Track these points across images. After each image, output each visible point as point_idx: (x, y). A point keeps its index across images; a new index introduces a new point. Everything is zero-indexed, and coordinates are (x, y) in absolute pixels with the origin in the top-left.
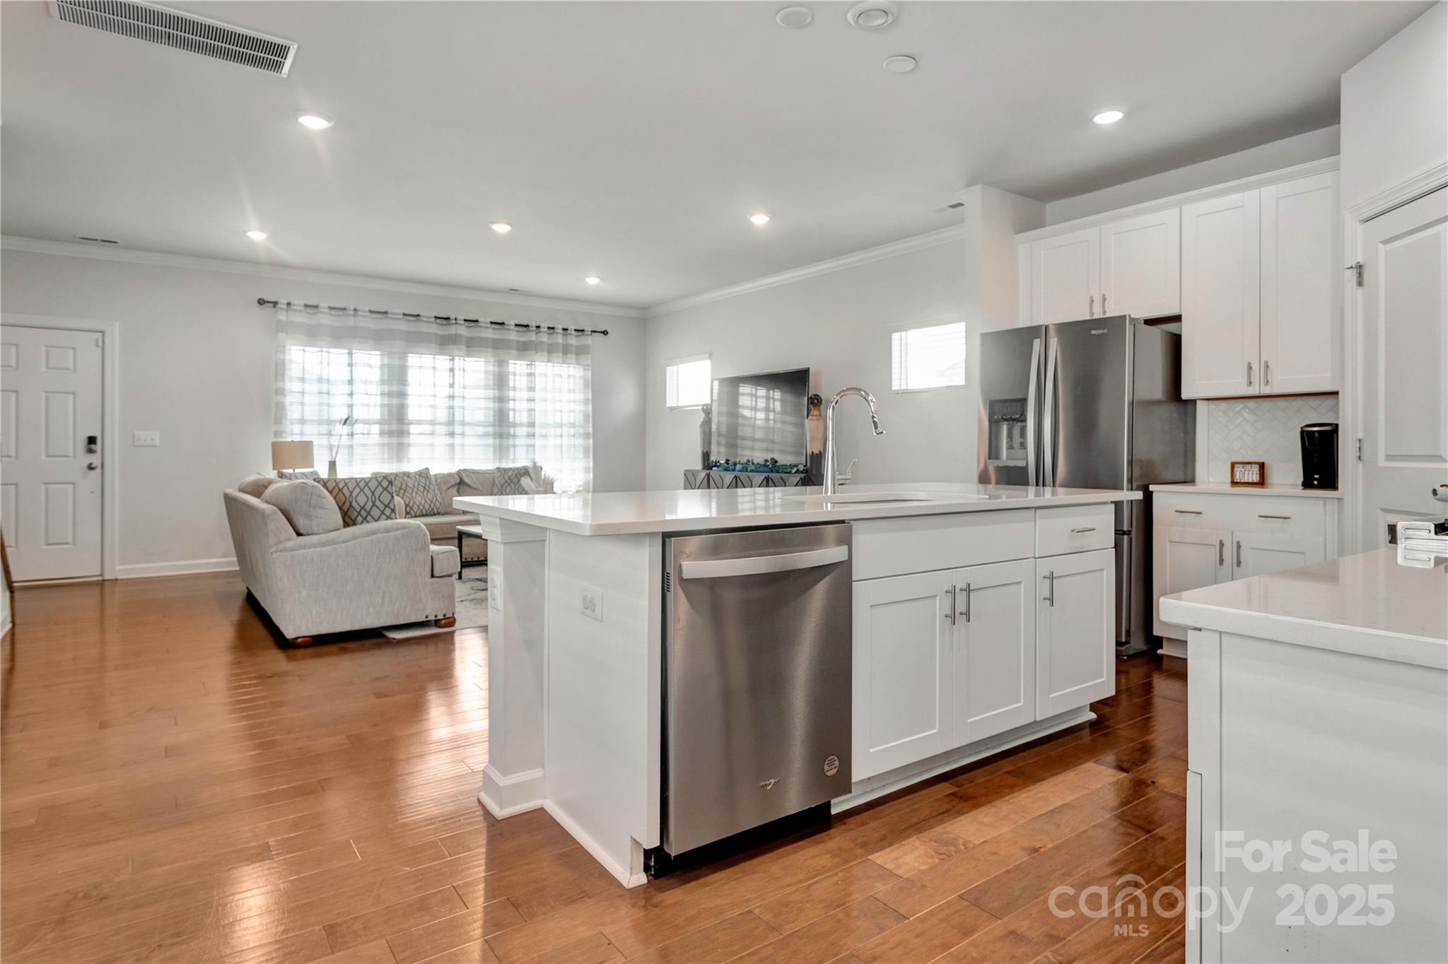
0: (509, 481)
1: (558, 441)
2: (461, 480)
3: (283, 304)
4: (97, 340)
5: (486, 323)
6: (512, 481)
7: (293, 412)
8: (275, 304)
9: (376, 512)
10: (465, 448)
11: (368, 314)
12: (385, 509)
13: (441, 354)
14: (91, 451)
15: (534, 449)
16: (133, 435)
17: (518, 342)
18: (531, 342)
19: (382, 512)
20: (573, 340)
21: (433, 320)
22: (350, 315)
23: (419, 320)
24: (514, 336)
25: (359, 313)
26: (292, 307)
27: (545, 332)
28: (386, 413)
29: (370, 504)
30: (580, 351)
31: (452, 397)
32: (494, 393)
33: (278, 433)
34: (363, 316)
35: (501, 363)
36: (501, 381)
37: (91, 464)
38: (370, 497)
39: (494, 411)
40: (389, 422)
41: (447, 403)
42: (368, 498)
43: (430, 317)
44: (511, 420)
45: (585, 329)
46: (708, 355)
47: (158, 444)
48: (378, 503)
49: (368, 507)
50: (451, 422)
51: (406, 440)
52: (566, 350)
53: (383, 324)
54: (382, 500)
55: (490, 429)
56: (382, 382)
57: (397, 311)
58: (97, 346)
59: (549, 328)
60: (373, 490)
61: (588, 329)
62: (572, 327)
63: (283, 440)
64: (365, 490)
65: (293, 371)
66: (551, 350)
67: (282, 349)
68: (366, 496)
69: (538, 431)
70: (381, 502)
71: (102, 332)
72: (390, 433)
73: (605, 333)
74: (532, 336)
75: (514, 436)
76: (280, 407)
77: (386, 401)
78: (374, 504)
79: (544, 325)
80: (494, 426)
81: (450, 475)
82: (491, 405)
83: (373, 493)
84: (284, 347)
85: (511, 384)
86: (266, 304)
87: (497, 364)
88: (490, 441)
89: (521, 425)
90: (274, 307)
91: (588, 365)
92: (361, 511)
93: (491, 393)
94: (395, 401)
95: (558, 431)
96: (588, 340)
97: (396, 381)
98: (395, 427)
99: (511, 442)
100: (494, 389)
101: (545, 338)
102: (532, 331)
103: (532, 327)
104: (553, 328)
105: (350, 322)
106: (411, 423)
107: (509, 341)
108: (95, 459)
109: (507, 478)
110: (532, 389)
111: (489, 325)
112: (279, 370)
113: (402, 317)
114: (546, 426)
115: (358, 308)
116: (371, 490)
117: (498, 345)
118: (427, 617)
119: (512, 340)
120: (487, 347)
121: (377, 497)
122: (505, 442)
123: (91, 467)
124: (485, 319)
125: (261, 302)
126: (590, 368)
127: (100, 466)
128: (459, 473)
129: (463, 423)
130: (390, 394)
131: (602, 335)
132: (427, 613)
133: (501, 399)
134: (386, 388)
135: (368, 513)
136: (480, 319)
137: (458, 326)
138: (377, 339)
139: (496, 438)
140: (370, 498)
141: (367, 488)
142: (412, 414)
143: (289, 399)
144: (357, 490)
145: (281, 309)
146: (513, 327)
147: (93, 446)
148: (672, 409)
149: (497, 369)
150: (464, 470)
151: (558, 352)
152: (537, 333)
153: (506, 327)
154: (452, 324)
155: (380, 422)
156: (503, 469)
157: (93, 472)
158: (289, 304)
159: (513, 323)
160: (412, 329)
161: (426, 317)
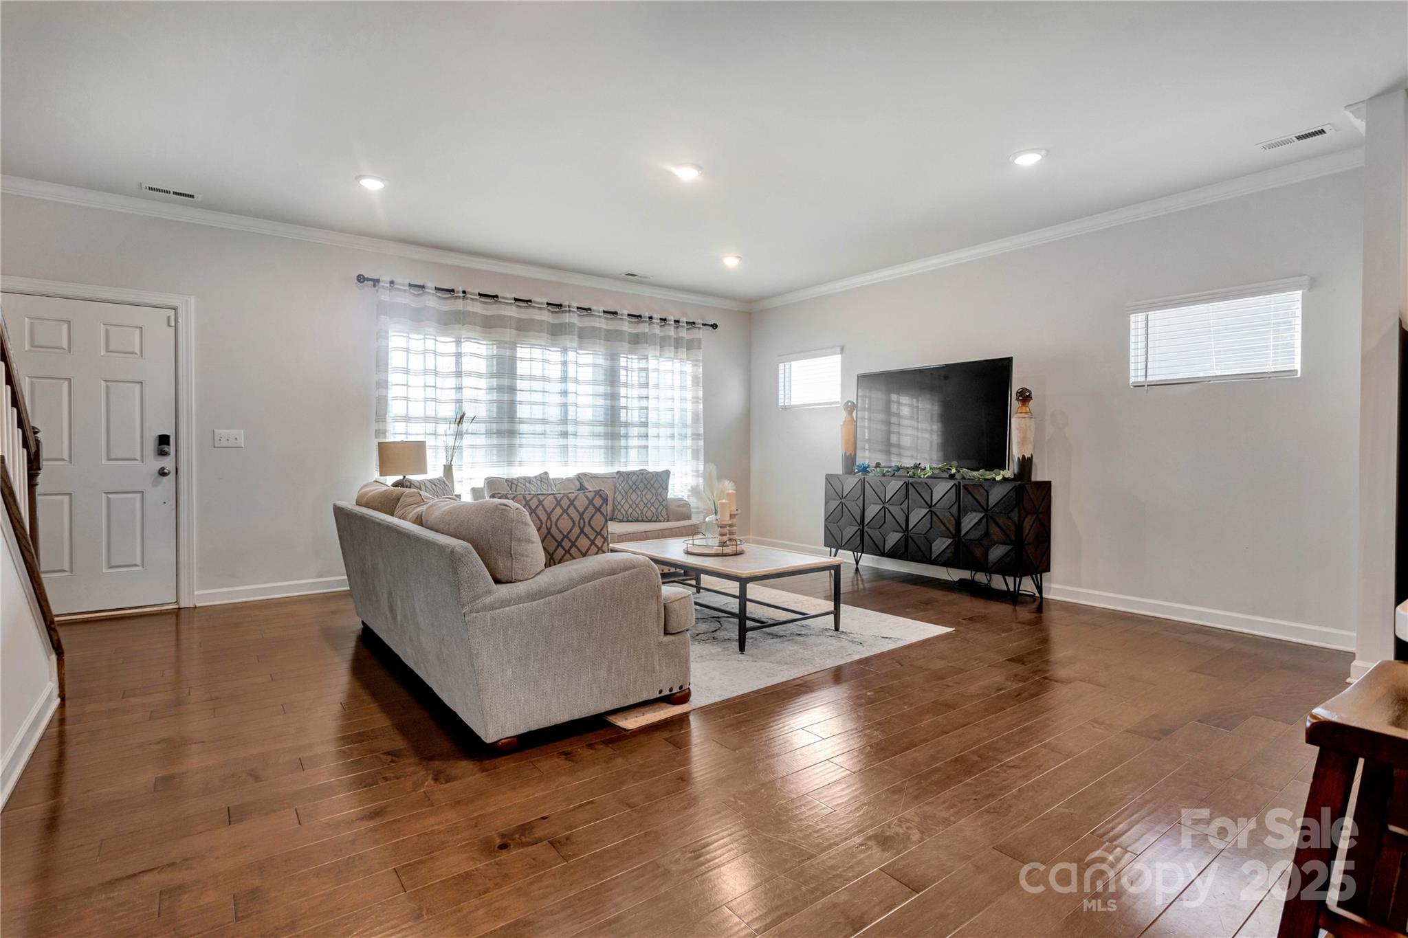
0: (634, 487)
1: (670, 443)
2: (581, 484)
3: (386, 282)
4: (169, 318)
5: (599, 312)
6: (637, 487)
7: (396, 408)
8: (376, 282)
9: (583, 543)
10: (578, 450)
11: (478, 297)
12: (595, 538)
13: (553, 346)
14: (162, 453)
15: (647, 451)
16: (214, 432)
17: (630, 333)
18: (644, 334)
19: (593, 542)
20: (684, 333)
21: (545, 306)
22: (459, 297)
23: (530, 306)
24: (626, 327)
25: (468, 296)
26: (396, 286)
27: (658, 323)
28: (495, 410)
29: (576, 531)
30: (691, 345)
31: (565, 393)
32: (606, 389)
33: (381, 432)
34: (472, 299)
35: (613, 357)
36: (612, 377)
37: (163, 469)
38: (576, 520)
39: (607, 409)
40: (499, 420)
41: (558, 399)
42: (574, 523)
43: (542, 304)
44: (623, 419)
45: (696, 322)
46: (839, 349)
47: (243, 446)
48: (587, 530)
49: (573, 536)
50: (564, 421)
51: (518, 441)
52: (678, 344)
53: (493, 310)
54: (593, 525)
55: (601, 429)
56: (491, 375)
57: (508, 295)
58: (169, 325)
59: (661, 319)
60: (581, 510)
61: (699, 321)
62: (684, 319)
63: (387, 440)
64: (569, 511)
65: (396, 359)
66: (663, 342)
67: (382, 335)
68: (572, 519)
69: (652, 431)
70: (592, 528)
71: (175, 309)
72: (500, 433)
73: (714, 326)
74: (644, 328)
75: (626, 436)
76: (382, 402)
77: (494, 396)
78: (582, 531)
79: (657, 316)
80: (605, 425)
81: (568, 480)
82: (601, 402)
83: (581, 515)
84: (387, 332)
85: (623, 379)
86: (366, 282)
87: (609, 357)
88: (602, 442)
89: (634, 425)
90: (375, 286)
91: (697, 361)
92: (562, 540)
93: (601, 389)
94: (506, 397)
95: (669, 431)
96: (700, 334)
97: (505, 372)
98: (506, 426)
99: (623, 442)
100: (606, 385)
101: (657, 330)
102: (645, 322)
103: (645, 317)
104: (665, 320)
105: (459, 305)
106: (522, 422)
107: (621, 332)
108: (167, 463)
109: (631, 483)
110: (645, 385)
111: (602, 314)
112: (381, 362)
113: (513, 301)
114: (657, 425)
115: (467, 290)
116: (578, 511)
117: (612, 337)
118: (660, 692)
119: (625, 331)
120: (600, 339)
121: (587, 520)
122: (616, 443)
123: (162, 473)
124: (598, 308)
125: (361, 279)
126: (701, 364)
127: (173, 472)
128: (580, 477)
129: (576, 423)
130: (500, 389)
131: (711, 328)
132: (661, 686)
133: (613, 396)
134: (494, 382)
135: (573, 544)
136: (593, 308)
137: (571, 314)
138: (488, 325)
139: (608, 439)
140: (577, 522)
141: (572, 508)
142: (522, 412)
143: (393, 392)
144: (558, 511)
145: (383, 287)
146: (626, 317)
147: (166, 448)
148: (785, 408)
149: (608, 363)
150: (584, 475)
151: (670, 346)
152: (649, 324)
153: (619, 317)
154: (566, 311)
155: (489, 421)
156: (626, 473)
157: (165, 479)
158: (392, 282)
159: (626, 312)
160: (523, 316)
161: (539, 303)
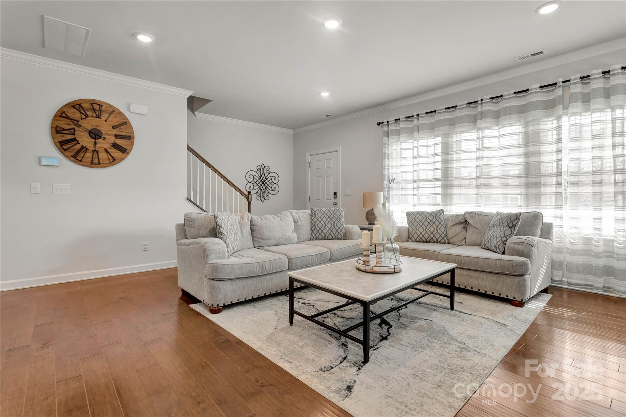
2: (465, 220)
3: (385, 122)
5: (510, 95)
11: (425, 115)
14: (335, 198)
16: (345, 191)
17: (543, 101)
21: (466, 106)
24: (538, 97)
26: (390, 123)
34: (423, 117)
39: (525, 165)
40: (443, 179)
47: (351, 195)
51: (452, 191)
53: (434, 118)
71: (337, 151)
74: (559, 92)
82: (520, 160)
89: (550, 175)
102: (560, 86)
103: (559, 82)
107: (533, 104)
108: (336, 201)
111: (513, 96)
119: (537, 102)
123: (335, 204)
124: (508, 92)
125: (379, 124)
136: (504, 94)
137: (484, 105)
145: (385, 125)
146: (538, 90)
150: (467, 213)
153: (530, 92)
154: (480, 105)
159: (537, 86)
160: (453, 117)
161: (460, 106)
